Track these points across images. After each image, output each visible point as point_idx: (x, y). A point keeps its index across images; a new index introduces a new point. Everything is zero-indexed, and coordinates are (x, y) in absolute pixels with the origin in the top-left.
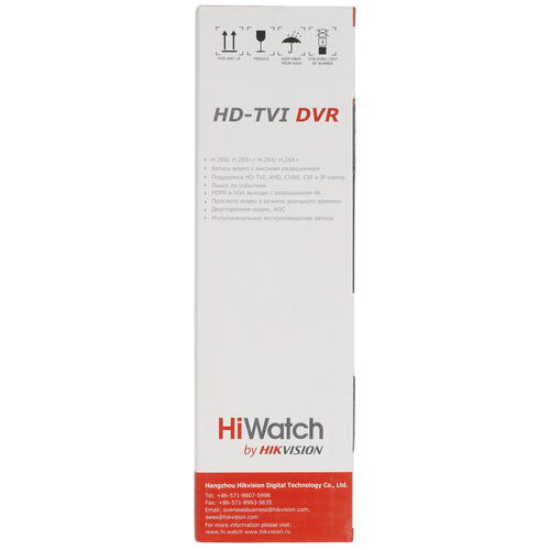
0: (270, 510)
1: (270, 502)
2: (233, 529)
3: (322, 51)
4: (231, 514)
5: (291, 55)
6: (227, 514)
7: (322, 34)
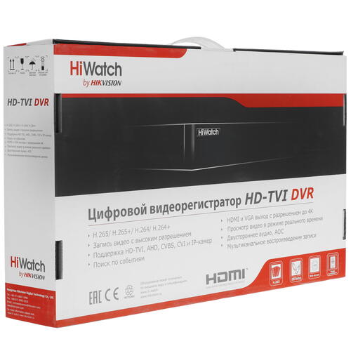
0: (28, 306)
1: (27, 302)
2: (16, 313)
3: (43, 68)
4: (15, 305)
5: (32, 71)
6: (14, 305)
7: (43, 59)
